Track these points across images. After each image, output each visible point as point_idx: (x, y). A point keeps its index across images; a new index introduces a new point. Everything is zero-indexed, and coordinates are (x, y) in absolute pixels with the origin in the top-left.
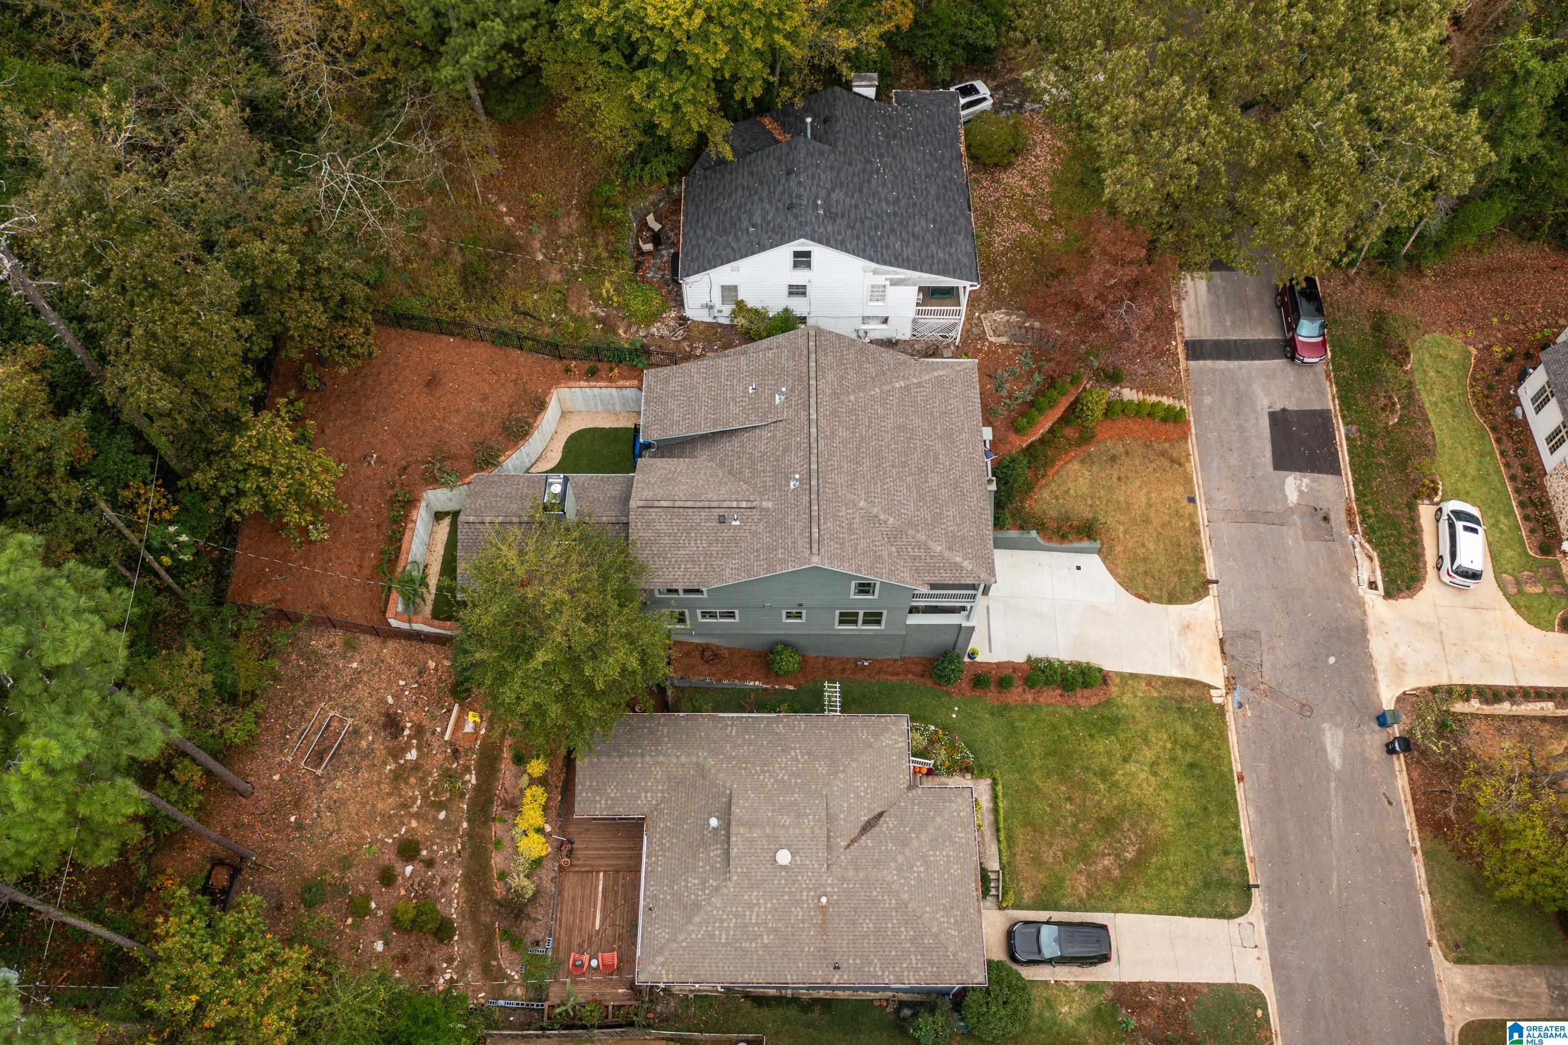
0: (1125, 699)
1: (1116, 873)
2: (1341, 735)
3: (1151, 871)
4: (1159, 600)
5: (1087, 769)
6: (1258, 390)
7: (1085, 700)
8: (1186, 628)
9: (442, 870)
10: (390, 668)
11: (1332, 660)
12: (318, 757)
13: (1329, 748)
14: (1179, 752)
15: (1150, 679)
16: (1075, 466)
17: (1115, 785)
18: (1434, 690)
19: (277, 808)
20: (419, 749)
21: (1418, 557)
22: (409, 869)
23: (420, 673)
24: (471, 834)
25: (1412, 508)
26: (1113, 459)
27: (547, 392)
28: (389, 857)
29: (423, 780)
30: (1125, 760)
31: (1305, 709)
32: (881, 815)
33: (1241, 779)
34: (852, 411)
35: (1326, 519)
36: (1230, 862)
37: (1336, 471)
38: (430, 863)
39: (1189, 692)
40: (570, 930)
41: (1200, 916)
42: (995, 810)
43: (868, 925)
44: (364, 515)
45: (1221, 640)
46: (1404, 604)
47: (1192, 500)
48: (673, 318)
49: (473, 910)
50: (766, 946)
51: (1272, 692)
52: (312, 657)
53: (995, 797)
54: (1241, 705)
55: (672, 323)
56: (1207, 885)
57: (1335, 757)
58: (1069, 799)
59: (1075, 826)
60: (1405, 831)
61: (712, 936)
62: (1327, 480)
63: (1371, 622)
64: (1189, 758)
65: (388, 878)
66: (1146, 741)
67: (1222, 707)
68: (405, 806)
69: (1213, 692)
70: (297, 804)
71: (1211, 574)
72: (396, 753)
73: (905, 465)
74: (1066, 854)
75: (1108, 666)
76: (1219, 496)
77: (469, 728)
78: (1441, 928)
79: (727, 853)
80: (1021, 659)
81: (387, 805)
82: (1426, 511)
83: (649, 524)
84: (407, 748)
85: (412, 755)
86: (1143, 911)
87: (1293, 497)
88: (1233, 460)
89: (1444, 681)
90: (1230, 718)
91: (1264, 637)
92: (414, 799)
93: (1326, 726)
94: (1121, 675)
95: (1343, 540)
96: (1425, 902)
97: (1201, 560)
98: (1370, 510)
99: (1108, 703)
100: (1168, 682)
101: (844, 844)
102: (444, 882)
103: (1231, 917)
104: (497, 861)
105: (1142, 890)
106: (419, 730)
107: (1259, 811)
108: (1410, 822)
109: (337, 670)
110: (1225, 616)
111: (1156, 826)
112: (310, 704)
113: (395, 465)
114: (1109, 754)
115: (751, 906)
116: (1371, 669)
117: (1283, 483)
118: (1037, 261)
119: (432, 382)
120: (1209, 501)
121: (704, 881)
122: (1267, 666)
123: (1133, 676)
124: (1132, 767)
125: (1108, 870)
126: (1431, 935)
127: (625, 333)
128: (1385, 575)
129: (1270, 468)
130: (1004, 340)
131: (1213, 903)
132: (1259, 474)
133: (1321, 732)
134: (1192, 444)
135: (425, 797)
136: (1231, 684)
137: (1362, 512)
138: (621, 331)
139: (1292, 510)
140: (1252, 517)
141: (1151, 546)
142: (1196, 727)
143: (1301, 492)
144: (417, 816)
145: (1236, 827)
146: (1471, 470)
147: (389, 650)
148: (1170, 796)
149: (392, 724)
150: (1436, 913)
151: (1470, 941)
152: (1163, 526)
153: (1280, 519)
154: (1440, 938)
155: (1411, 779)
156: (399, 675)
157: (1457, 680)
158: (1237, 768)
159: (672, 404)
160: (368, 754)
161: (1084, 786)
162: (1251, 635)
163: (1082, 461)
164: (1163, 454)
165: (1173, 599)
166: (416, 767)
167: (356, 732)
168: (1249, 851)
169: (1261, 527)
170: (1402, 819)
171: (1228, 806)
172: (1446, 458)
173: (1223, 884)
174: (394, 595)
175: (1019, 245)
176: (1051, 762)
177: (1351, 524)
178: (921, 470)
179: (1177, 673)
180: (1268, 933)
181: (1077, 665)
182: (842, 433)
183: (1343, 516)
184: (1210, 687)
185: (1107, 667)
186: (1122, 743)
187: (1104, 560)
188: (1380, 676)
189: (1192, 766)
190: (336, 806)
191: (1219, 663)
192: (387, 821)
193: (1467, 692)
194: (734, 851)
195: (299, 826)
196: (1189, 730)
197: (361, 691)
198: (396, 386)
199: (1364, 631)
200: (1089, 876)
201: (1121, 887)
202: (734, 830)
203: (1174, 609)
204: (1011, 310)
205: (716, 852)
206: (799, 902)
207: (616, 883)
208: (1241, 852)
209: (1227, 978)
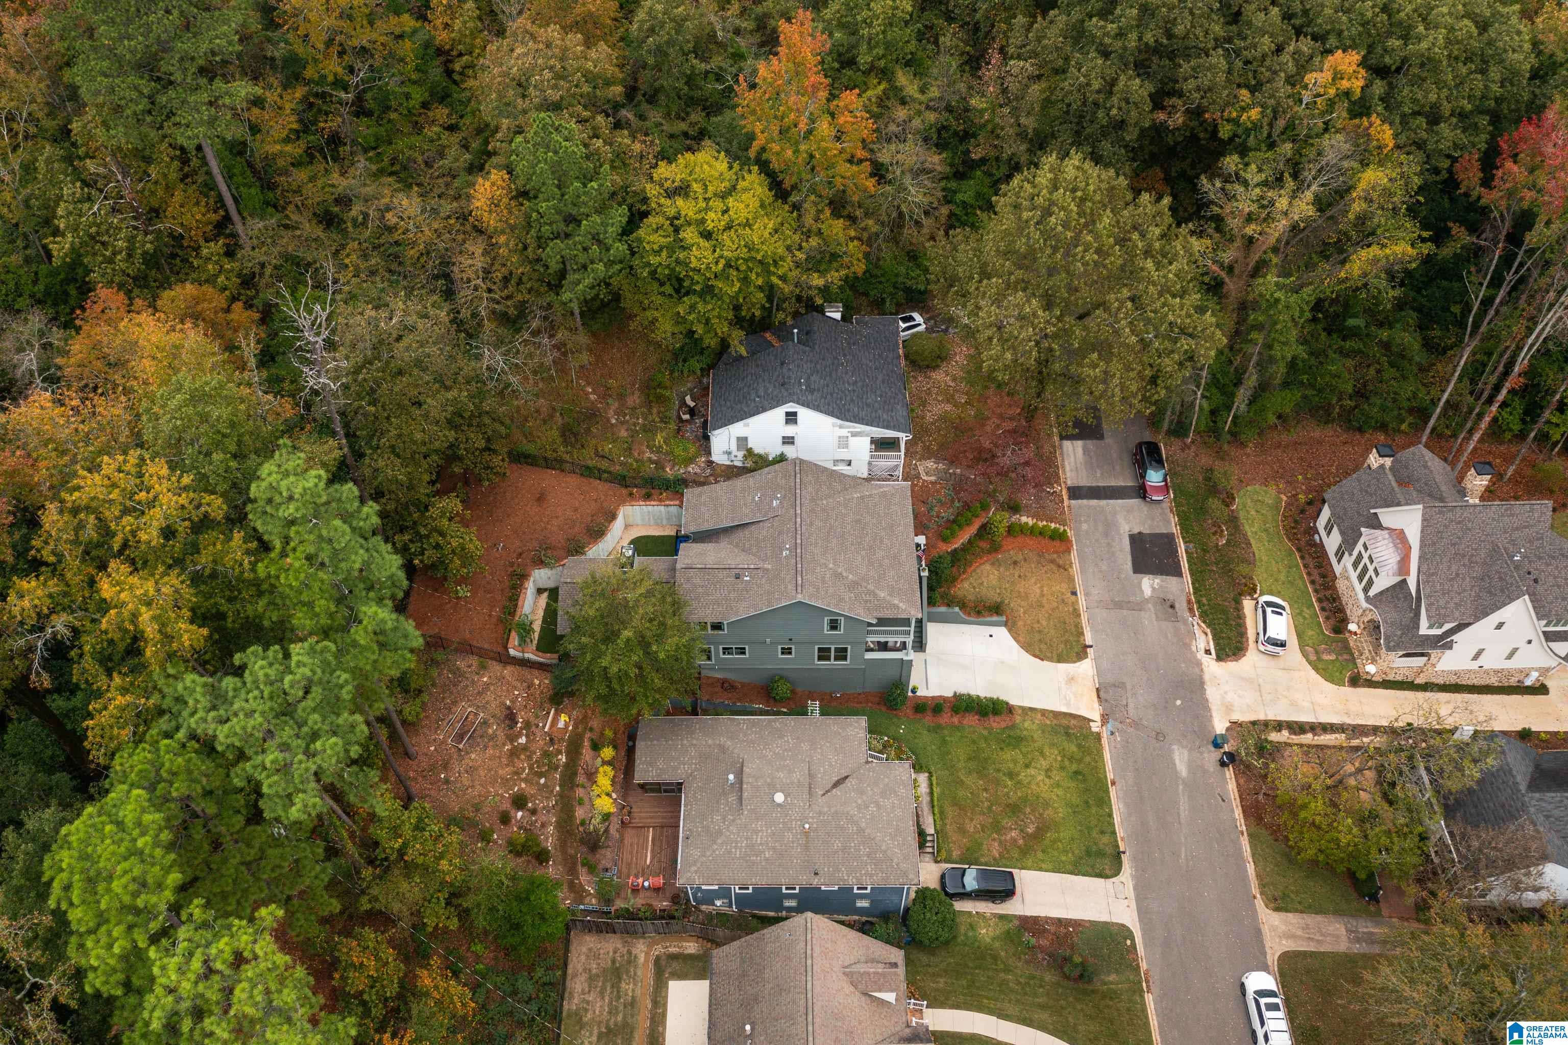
0: (1026, 724)
1: (1021, 842)
2: (1186, 753)
3: (1047, 842)
4: (1051, 659)
5: (999, 771)
6: (1121, 519)
7: (996, 723)
8: (1071, 679)
9: (542, 817)
10: (508, 683)
11: (1179, 702)
12: (460, 737)
13: (1177, 762)
14: (1067, 763)
15: (1044, 712)
16: (987, 567)
17: (1019, 782)
18: (1254, 723)
19: (432, 768)
20: (527, 736)
21: (1242, 634)
22: (520, 814)
23: (529, 687)
24: (561, 795)
25: (1239, 603)
26: (1015, 563)
27: (617, 508)
28: (506, 806)
29: (529, 758)
30: (1027, 766)
31: (1160, 736)
32: (847, 777)
33: (1113, 783)
34: (824, 510)
35: (1172, 607)
36: (1105, 839)
37: (1179, 574)
38: (534, 812)
39: (1073, 722)
40: (629, 865)
41: (1083, 875)
42: (931, 793)
43: (838, 845)
44: (493, 583)
45: (1097, 689)
46: (1231, 666)
47: (1074, 593)
48: (704, 462)
49: (562, 844)
50: (767, 859)
51: (1136, 724)
52: (457, 672)
53: (931, 785)
54: (1112, 733)
55: (703, 465)
56: (1088, 853)
57: (1182, 768)
58: (986, 790)
59: (989, 808)
60: (1235, 820)
61: (730, 852)
62: (1172, 581)
63: (1207, 677)
64: (1074, 767)
65: (505, 819)
66: (1042, 754)
67: (1098, 734)
68: (517, 773)
69: (1091, 723)
70: (445, 767)
71: (1089, 641)
72: (512, 739)
73: (859, 543)
74: (983, 828)
76: (1095, 591)
77: (561, 725)
78: (1262, 886)
79: (740, 799)
80: (949, 694)
81: (505, 772)
82: (1248, 605)
83: (688, 580)
84: (520, 735)
85: (523, 740)
86: (1041, 869)
87: (1147, 591)
88: (1104, 567)
89: (1262, 717)
90: (1105, 741)
91: (1129, 687)
92: (524, 769)
93: (1175, 747)
94: (1023, 709)
95: (1185, 622)
96: (1251, 868)
97: (1082, 634)
98: (1204, 600)
99: (1013, 727)
100: (1057, 715)
101: (821, 793)
102: (543, 825)
103: (1107, 877)
104: (580, 813)
105: (1040, 855)
106: (527, 725)
107: (1127, 805)
108: (1238, 813)
109: (473, 682)
110: (1099, 672)
111: (1050, 812)
112: (454, 703)
113: (514, 551)
114: (1015, 762)
115: (756, 832)
116: (1209, 710)
117: (1140, 583)
118: (956, 428)
119: (541, 499)
120: (1087, 594)
121: (724, 819)
122: (1131, 706)
123: (1031, 709)
124: (1031, 771)
125: (1014, 841)
126: (1255, 890)
127: (671, 470)
128: (1216, 645)
129: (1131, 572)
130: (933, 478)
131: (1093, 867)
132: (1123, 576)
133: (1171, 752)
134: (1074, 556)
135: (531, 768)
136: (1105, 719)
137: (1198, 602)
138: (668, 469)
139: (1147, 601)
140: (1118, 605)
141: (1044, 623)
142: (1079, 746)
143: (1154, 589)
144: (525, 780)
145: (1110, 815)
146: (1282, 577)
147: (508, 672)
148: (1060, 792)
149: (510, 717)
150: (1258, 876)
151: (1285, 896)
152: (1053, 609)
153: (1139, 606)
154: (1261, 894)
155: (1238, 785)
156: (515, 688)
157: (1271, 717)
158: (1110, 776)
159: (703, 509)
160: (493, 738)
161: (997, 782)
162: (1119, 685)
163: (993, 564)
164: (1052, 561)
165: (1061, 659)
166: (525, 748)
167: (485, 723)
168: (1120, 832)
169: (1125, 612)
170: (1233, 811)
171: (1104, 801)
172: (1263, 569)
173: (1101, 854)
174: (513, 634)
175: (944, 418)
176: (972, 765)
177: (1191, 610)
178: (871, 547)
179: (1064, 709)
180: (1135, 888)
181: (991, 699)
182: (818, 523)
183: (1185, 605)
184: (1090, 720)
185: (1012, 702)
186: (1024, 755)
187: (1010, 631)
188: (1214, 714)
189: (1076, 773)
190: (470, 770)
191: (1096, 705)
192: (505, 782)
193: (1279, 726)
194: (745, 795)
195: (447, 781)
196: (1074, 748)
197: (489, 696)
198: (516, 501)
199: (1202, 683)
200: (1000, 842)
201: (1025, 851)
202: (745, 780)
203: (1062, 666)
204: (938, 460)
205: (732, 798)
206: (790, 829)
207: (661, 834)
208: (1114, 833)
209: (1104, 918)
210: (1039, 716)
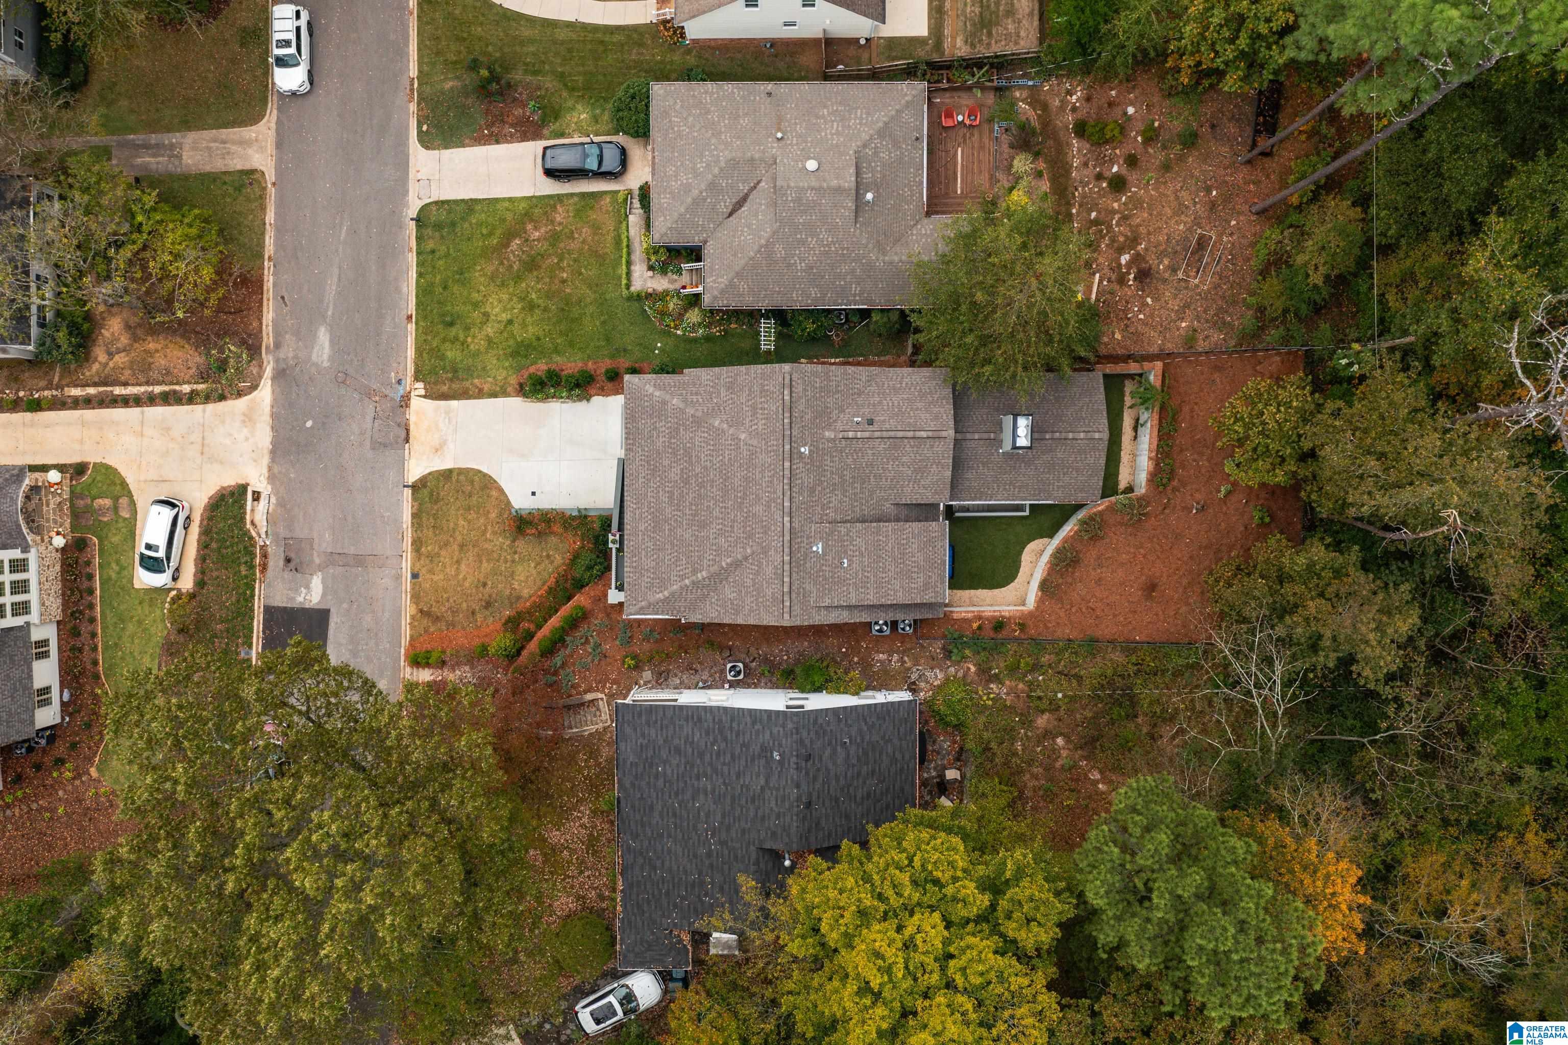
0: (504, 373)
1: (529, 227)
2: (314, 357)
3: (498, 232)
4: (461, 471)
5: (546, 309)
7: (541, 367)
8: (438, 448)
9: (1090, 172)
10: (1154, 328)
11: (309, 424)
12: (1202, 243)
13: (327, 344)
14: (461, 336)
15: (480, 394)
16: (526, 593)
17: (522, 299)
18: (222, 398)
19: (1228, 199)
20: (1120, 264)
21: (206, 532)
22: (1115, 169)
23: (1127, 326)
24: (1069, 205)
25: (200, 583)
26: (488, 605)
27: (1041, 602)
28: (1132, 177)
29: (1113, 240)
30: (510, 322)
31: (343, 378)
32: (730, 215)
33: (409, 317)
34: (750, 536)
35: (288, 560)
36: (430, 245)
37: (269, 611)
38: (1099, 177)
39: (445, 388)
40: (982, 148)
41: (463, 200)
42: (629, 263)
43: (744, 122)
44: (1196, 456)
45: (407, 441)
46: (230, 480)
47: (415, 576)
48: (922, 690)
49: (1061, 148)
50: (825, 107)
51: (369, 393)
52: (1219, 324)
53: (629, 274)
54: (399, 382)
55: (923, 685)
56: (453, 224)
57: (323, 336)
58: (564, 281)
59: (561, 260)
60: (274, 274)
61: (868, 114)
62: (279, 601)
63: (266, 460)
64: (453, 331)
65: (1132, 161)
66: (489, 340)
67: (417, 379)
68: (1125, 218)
69: (423, 392)
70: (1213, 205)
71: (408, 492)
72: (1137, 259)
73: (701, 485)
74: (571, 236)
75: (515, 403)
76: (387, 582)
77: (1080, 288)
78: (262, 197)
79: (858, 174)
80: (596, 400)
81: (1140, 217)
82: (187, 583)
83: (936, 418)
84: (1129, 265)
85: (1125, 259)
86: (510, 199)
87: (317, 583)
88: (368, 618)
89: (210, 407)
90: (411, 369)
91: (368, 443)
92: (1118, 225)
93: (326, 364)
94: (504, 393)
95: (276, 540)
96: (270, 217)
97: (414, 516)
98: (243, 570)
99: (519, 369)
100: (464, 395)
101: (762, 184)
102: (1086, 164)
103: (436, 203)
104: (1045, 186)
105: (509, 216)
106: (1122, 280)
107: (398, 290)
108: (269, 282)
109: (1198, 318)
110: (401, 464)
111: (490, 269)
112: (1216, 287)
113: (1175, 507)
114: (524, 325)
115: (838, 133)
116: (274, 416)
117: (324, 595)
118: (548, 796)
119: (1151, 588)
120: (398, 577)
121: (876, 153)
122: (370, 414)
123: (494, 395)
124: (505, 317)
125: (536, 228)
126: (272, 191)
127: (969, 669)
128: (243, 507)
129: (333, 611)
130: (589, 697)
131: (449, 212)
132: (345, 606)
133: (331, 359)
134: (406, 633)
135: (1109, 227)
136: (405, 401)
137: (252, 567)
138: (973, 669)
139: (320, 568)
140: (360, 560)
141: (462, 522)
142: (442, 358)
143: (308, 587)
144: (1114, 212)
145: (420, 275)
146: (131, 627)
147: (1156, 343)
148: (475, 295)
149: (1144, 275)
150: (263, 208)
151: (239, 189)
152: (446, 544)
153: (333, 558)
154: (265, 189)
155: (260, 320)
156: (1144, 323)
157: (198, 409)
158: (412, 327)
159: (919, 557)
160: (1161, 255)
161: (549, 295)
162: (379, 446)
163: (519, 598)
164: (437, 619)
165: (447, 474)
166: (1120, 251)
167: (1174, 270)
168: (412, 258)
169: (352, 550)
170: (275, 285)
171: (424, 292)
172: (154, 640)
173: (438, 226)
174: (1158, 384)
175: (563, 815)
176: (576, 312)
177: (265, 556)
178: (686, 482)
179: (454, 403)
180: (406, 192)
181: (547, 398)
182: (758, 509)
183: (271, 563)
184: (425, 397)
185: (519, 400)
186: (513, 336)
187: (509, 502)
188: (267, 410)
189: (451, 324)
190: (1181, 210)
191: (413, 418)
192: (1137, 203)
193: (191, 399)
194: (852, 170)
195: (1208, 190)
196: (449, 354)
197: (1175, 305)
198: (1185, 581)
199: (273, 452)
200: (552, 222)
201: (527, 215)
202: (853, 185)
203: (446, 464)
204: (579, 737)
205: (867, 176)
206: (799, 136)
207: (947, 185)
208: (419, 254)
209: (447, 154)
210: (486, 388)
